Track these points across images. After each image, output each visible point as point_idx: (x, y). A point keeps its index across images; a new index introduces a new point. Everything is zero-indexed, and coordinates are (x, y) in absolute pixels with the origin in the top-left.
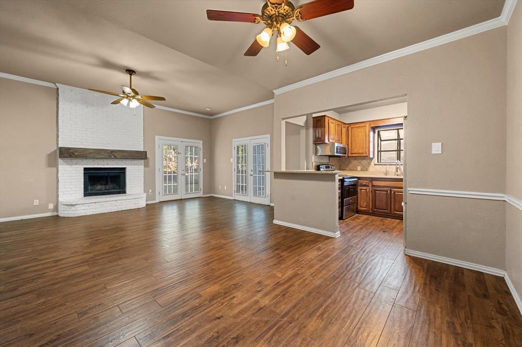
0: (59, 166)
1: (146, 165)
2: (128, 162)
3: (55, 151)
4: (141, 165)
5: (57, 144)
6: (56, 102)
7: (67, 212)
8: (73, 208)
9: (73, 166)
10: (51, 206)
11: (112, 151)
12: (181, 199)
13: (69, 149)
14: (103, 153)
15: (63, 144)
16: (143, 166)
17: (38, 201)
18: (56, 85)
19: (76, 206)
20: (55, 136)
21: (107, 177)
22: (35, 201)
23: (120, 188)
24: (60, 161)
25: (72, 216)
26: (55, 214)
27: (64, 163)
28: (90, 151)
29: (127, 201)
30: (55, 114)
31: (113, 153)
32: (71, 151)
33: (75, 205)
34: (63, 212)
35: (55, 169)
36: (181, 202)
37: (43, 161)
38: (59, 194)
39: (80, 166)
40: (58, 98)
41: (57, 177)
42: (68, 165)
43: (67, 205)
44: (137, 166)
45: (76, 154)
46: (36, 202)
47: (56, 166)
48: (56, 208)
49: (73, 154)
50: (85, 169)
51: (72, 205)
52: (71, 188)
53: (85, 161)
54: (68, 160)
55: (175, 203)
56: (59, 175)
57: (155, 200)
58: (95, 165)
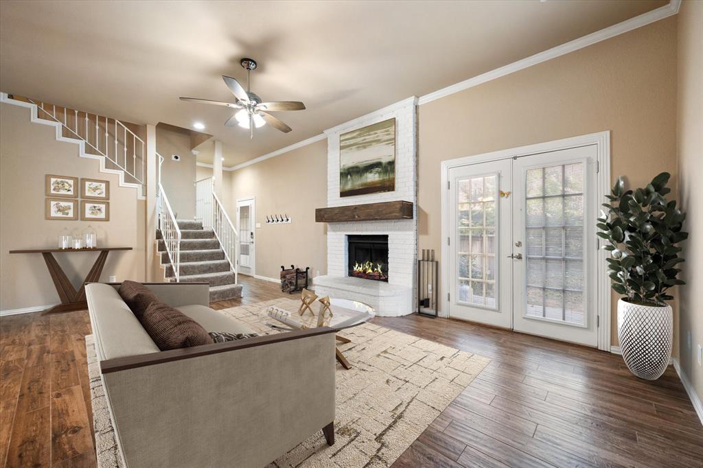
27: (331, 230)
42: (334, 231)
44: (403, 233)
50: (349, 237)
56: (328, 244)
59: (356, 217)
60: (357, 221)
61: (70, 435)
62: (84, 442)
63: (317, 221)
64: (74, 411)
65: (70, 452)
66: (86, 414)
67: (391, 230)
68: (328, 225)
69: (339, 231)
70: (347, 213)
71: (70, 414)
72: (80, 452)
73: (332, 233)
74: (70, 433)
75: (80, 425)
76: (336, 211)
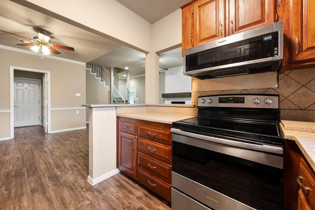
63: (162, 97)
67: (186, 100)
68: (165, 99)
69: (169, 100)
70: (173, 95)
73: (166, 101)
76: (169, 95)
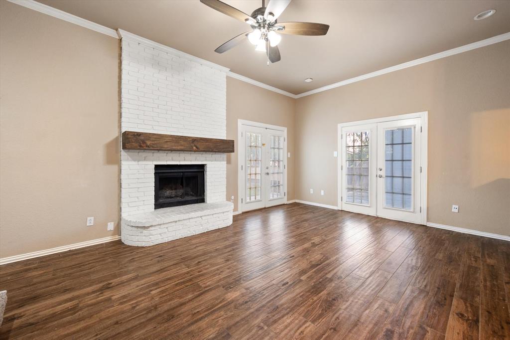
0: (123, 162)
1: (229, 162)
2: (209, 156)
3: (117, 139)
4: (223, 161)
5: (120, 127)
6: (117, 62)
7: (135, 238)
8: (145, 232)
9: (140, 163)
10: (111, 226)
11: (195, 140)
12: (265, 208)
13: (139, 134)
14: (182, 143)
15: (129, 126)
16: (226, 162)
17: (92, 218)
18: (118, 34)
19: (151, 228)
20: (117, 115)
21: (182, 178)
22: (89, 218)
23: (197, 196)
24: (124, 154)
25: (143, 244)
26: (116, 238)
27: (130, 158)
28: (167, 139)
29: (214, 216)
30: (117, 80)
31: (196, 143)
32: (142, 138)
33: (148, 227)
34: (131, 239)
35: (116, 167)
36: (265, 211)
37: (100, 154)
38: (122, 207)
39: (150, 163)
40: (120, 55)
41: (120, 180)
42: (134, 160)
43: (138, 227)
44: (219, 163)
45: (148, 143)
46: (90, 221)
47: (118, 163)
48: (118, 230)
49: (144, 142)
50: (157, 167)
51: (144, 228)
52: (138, 197)
53: (157, 154)
54: (135, 153)
55: (260, 212)
56: (122, 177)
57: (237, 210)
58: (169, 160)
59: (194, 148)
60: (195, 151)
61: (466, 315)
62: (458, 304)
64: (458, 333)
65: (468, 305)
66: (449, 322)
71: (461, 333)
72: (462, 300)
74: (465, 317)
75: (457, 317)
